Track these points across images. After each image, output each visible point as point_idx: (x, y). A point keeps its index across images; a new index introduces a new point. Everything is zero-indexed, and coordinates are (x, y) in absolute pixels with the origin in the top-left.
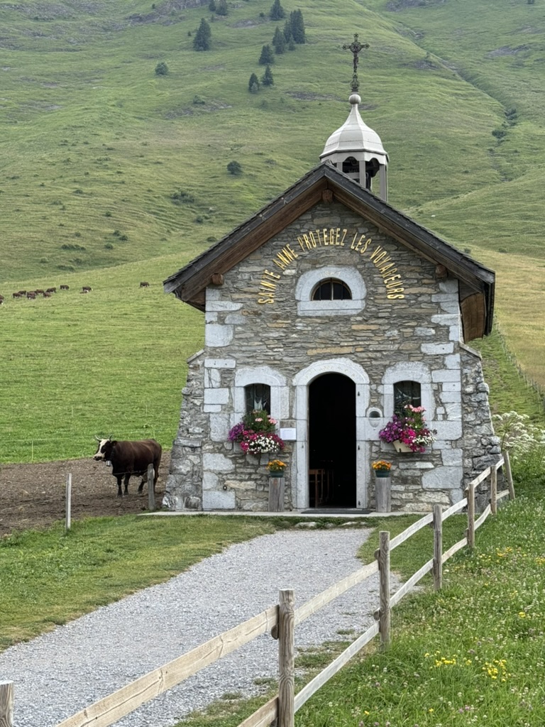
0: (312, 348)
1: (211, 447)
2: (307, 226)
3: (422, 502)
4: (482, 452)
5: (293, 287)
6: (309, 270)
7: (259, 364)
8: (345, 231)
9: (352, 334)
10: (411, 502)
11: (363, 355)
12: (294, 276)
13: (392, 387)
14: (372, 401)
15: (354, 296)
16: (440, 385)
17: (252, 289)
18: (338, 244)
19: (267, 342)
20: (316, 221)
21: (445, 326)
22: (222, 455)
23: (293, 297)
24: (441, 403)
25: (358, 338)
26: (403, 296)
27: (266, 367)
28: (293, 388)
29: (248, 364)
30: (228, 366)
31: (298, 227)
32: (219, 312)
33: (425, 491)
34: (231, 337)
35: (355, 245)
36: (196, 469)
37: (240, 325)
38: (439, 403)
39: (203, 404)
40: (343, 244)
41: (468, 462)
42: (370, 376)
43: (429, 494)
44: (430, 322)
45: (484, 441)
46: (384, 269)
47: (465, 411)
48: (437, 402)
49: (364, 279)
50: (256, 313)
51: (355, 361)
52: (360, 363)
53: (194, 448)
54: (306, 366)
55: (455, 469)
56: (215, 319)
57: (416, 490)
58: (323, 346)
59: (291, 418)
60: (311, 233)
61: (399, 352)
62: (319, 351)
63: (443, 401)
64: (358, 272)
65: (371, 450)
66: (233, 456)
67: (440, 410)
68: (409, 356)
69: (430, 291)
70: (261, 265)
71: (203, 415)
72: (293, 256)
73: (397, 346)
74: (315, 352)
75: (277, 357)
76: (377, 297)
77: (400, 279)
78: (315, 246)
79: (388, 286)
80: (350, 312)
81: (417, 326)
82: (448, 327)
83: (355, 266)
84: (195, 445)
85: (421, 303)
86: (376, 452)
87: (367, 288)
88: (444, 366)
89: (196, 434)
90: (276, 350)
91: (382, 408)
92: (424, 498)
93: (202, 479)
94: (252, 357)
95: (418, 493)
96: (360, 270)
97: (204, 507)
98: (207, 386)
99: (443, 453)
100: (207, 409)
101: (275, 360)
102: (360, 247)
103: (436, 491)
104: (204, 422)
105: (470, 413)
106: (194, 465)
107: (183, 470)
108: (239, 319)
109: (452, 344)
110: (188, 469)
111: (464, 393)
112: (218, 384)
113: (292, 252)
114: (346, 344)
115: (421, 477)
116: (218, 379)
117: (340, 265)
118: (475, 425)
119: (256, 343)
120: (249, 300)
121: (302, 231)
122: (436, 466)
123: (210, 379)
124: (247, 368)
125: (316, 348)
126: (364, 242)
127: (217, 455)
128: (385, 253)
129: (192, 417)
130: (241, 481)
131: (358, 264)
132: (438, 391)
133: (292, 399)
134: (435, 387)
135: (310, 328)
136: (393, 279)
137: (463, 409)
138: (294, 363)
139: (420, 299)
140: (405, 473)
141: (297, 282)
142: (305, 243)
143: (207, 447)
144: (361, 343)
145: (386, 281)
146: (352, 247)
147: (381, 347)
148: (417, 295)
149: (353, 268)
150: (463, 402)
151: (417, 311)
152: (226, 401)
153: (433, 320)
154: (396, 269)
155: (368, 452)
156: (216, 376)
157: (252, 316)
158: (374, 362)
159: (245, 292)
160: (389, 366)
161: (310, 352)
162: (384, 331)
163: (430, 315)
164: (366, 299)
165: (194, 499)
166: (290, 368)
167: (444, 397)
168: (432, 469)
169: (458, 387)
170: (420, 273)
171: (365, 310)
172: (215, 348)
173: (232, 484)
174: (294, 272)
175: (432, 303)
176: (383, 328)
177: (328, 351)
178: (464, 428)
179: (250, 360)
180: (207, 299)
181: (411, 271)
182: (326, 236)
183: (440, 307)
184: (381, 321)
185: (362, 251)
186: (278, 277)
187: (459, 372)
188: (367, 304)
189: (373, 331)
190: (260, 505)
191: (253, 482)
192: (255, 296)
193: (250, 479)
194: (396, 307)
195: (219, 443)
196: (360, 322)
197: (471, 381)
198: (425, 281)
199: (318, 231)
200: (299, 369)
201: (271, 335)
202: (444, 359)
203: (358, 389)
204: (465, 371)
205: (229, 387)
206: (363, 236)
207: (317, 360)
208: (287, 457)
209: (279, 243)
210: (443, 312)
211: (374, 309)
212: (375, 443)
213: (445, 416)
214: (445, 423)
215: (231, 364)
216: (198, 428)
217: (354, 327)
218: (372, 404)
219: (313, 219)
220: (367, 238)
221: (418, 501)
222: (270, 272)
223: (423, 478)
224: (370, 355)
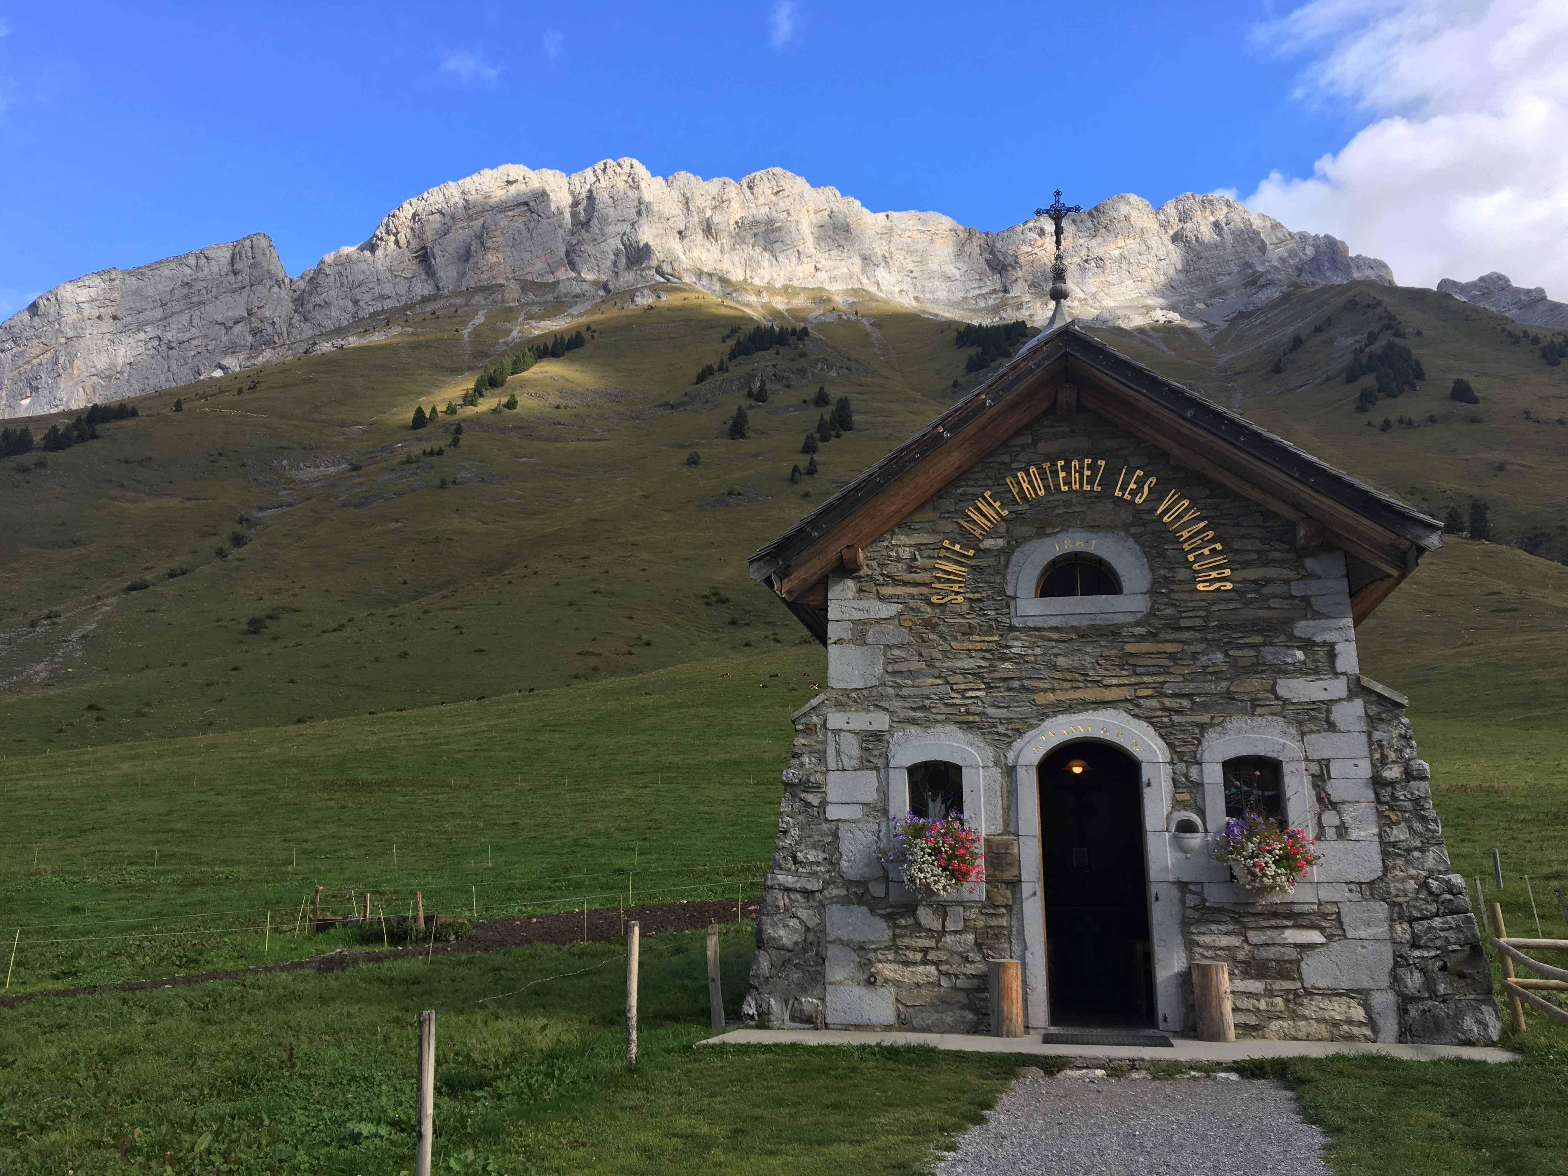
0: (1045, 690)
1: (843, 892)
2: (1024, 457)
3: (1305, 1018)
4: (1433, 908)
5: (1002, 571)
6: (1029, 539)
7: (937, 721)
8: (1102, 463)
9: (1125, 661)
10: (1279, 1018)
11: (1154, 703)
12: (1001, 551)
13: (1219, 768)
14: (1179, 797)
15: (1126, 587)
16: (1325, 764)
17: (917, 577)
18: (1086, 487)
19: (951, 679)
20: (1042, 447)
21: (1325, 643)
22: (864, 909)
23: (1002, 592)
24: (1331, 802)
25: (1139, 670)
26: (1229, 586)
27: (952, 728)
28: (1010, 771)
29: (913, 721)
30: (874, 727)
31: (1007, 459)
32: (853, 621)
33: (1308, 993)
34: (879, 670)
35: (1123, 489)
36: (811, 937)
37: (896, 646)
38: (1325, 802)
39: (824, 804)
40: (1097, 488)
41: (1402, 931)
42: (1170, 745)
43: (1318, 1001)
44: (1292, 637)
45: (1434, 884)
46: (1185, 534)
47: (1384, 822)
48: (1320, 800)
49: (1146, 554)
50: (928, 624)
51: (1136, 716)
52: (1149, 720)
53: (808, 894)
54: (1032, 727)
55: (1377, 946)
56: (847, 635)
57: (1288, 991)
58: (1067, 685)
59: (1006, 832)
60: (1033, 469)
61: (1230, 696)
62: (1061, 696)
63: (1335, 798)
64: (1131, 540)
65: (1182, 902)
66: (889, 910)
67: (1331, 818)
68: (1254, 706)
69: (1286, 574)
70: (935, 532)
71: (825, 826)
72: (998, 513)
73: (1224, 684)
74: (1051, 697)
75: (973, 708)
76: (1174, 587)
77: (1221, 552)
78: (1042, 493)
79: (1196, 566)
80: (1119, 619)
81: (1264, 644)
82: (1332, 645)
83: (1126, 528)
84: (809, 887)
85: (1267, 598)
86: (1195, 908)
87: (1152, 570)
88: (1332, 727)
89: (812, 863)
90: (970, 694)
91: (1202, 813)
92: (1310, 1008)
93: (823, 960)
94: (923, 708)
95: (1294, 998)
96: (1137, 538)
97: (829, 1021)
98: (832, 765)
99: (1344, 910)
100: (832, 813)
101: (968, 713)
102: (1133, 493)
103: (1334, 993)
104: (828, 839)
105: (1397, 823)
106: (808, 930)
107: (785, 940)
108: (894, 634)
109: (1343, 679)
110: (796, 938)
111: (1377, 782)
112: (855, 763)
113: (997, 505)
114: (1115, 682)
115: (1298, 962)
116: (856, 752)
117: (1094, 527)
118: (1409, 851)
119: (930, 681)
120: (912, 597)
121: (1014, 466)
122: (1330, 937)
123: (838, 752)
124: (913, 730)
125: (1053, 690)
126: (1140, 483)
127: (855, 908)
128: (1186, 503)
129: (802, 829)
130: (906, 963)
131: (1131, 524)
132: (1320, 780)
133: (1011, 793)
134: (1315, 768)
135: (1038, 651)
136: (1206, 551)
137: (1380, 814)
138: (1010, 720)
139: (1266, 590)
140: (1263, 954)
141: (1008, 561)
142: (1021, 489)
143: (835, 892)
144: (1145, 679)
145: (1191, 558)
146: (1118, 493)
147: (1188, 688)
148: (1258, 584)
149: (1122, 534)
150: (1378, 801)
151: (1262, 613)
152: (871, 796)
153: (1297, 632)
154: (1211, 534)
155: (1177, 908)
156: (851, 747)
157: (922, 629)
158: (1176, 718)
159: (906, 584)
160: (1212, 725)
161: (1040, 698)
162: (1194, 656)
163: (1290, 622)
164: (1152, 592)
165: (809, 1002)
166: (1001, 729)
167: (1336, 790)
168: (1322, 944)
169: (1365, 770)
170: (1262, 541)
171: (1152, 614)
172: (847, 692)
173: (888, 970)
174: (1001, 542)
175: (1291, 597)
176: (1191, 649)
177: (1079, 695)
178: (1385, 854)
179: (919, 714)
180: (830, 596)
181: (1243, 537)
182: (1062, 475)
183: (1309, 605)
184: (1186, 635)
185: (1137, 500)
186: (971, 553)
187: (1364, 738)
188: (1154, 602)
189: (1171, 656)
190: (949, 1018)
191: (932, 969)
192: (924, 590)
193: (924, 962)
194: (1215, 608)
195: (857, 883)
196: (1141, 638)
197: (1392, 756)
198: (1274, 555)
199: (1046, 465)
200: (1019, 732)
201: (959, 664)
202: (1329, 711)
203: (1146, 773)
204: (1377, 736)
205: (876, 768)
206: (1140, 473)
207: (1055, 713)
208: (1002, 915)
209: (970, 490)
210: (1318, 615)
211: (1169, 611)
212: (1192, 887)
213: (1342, 831)
214: (1341, 845)
215: (880, 721)
216: (814, 852)
217: (1130, 648)
218: (1177, 804)
219: (1034, 444)
220: (1147, 476)
221: (1295, 1016)
222: (953, 543)
223: (1303, 965)
224: (1167, 702)
